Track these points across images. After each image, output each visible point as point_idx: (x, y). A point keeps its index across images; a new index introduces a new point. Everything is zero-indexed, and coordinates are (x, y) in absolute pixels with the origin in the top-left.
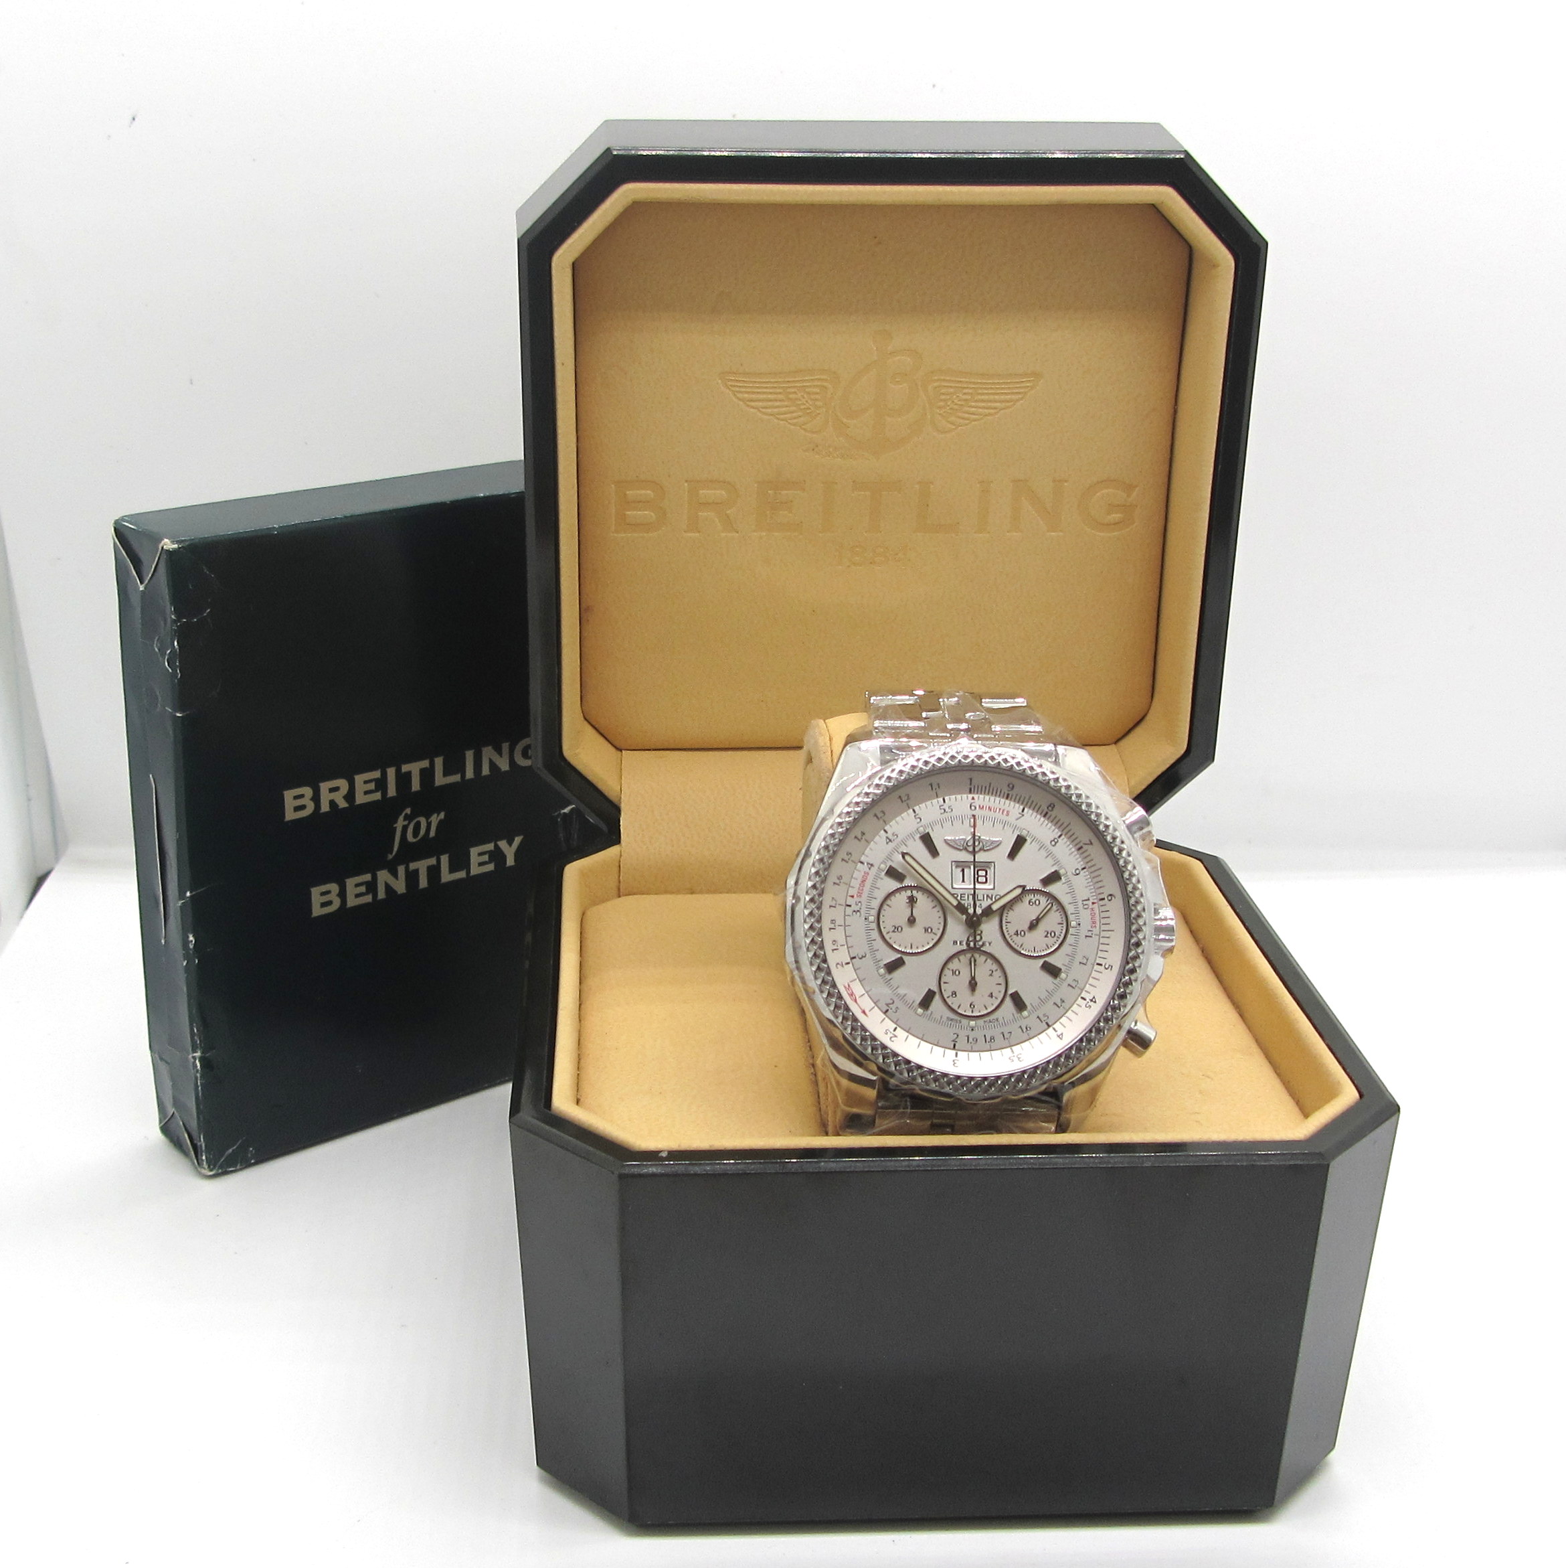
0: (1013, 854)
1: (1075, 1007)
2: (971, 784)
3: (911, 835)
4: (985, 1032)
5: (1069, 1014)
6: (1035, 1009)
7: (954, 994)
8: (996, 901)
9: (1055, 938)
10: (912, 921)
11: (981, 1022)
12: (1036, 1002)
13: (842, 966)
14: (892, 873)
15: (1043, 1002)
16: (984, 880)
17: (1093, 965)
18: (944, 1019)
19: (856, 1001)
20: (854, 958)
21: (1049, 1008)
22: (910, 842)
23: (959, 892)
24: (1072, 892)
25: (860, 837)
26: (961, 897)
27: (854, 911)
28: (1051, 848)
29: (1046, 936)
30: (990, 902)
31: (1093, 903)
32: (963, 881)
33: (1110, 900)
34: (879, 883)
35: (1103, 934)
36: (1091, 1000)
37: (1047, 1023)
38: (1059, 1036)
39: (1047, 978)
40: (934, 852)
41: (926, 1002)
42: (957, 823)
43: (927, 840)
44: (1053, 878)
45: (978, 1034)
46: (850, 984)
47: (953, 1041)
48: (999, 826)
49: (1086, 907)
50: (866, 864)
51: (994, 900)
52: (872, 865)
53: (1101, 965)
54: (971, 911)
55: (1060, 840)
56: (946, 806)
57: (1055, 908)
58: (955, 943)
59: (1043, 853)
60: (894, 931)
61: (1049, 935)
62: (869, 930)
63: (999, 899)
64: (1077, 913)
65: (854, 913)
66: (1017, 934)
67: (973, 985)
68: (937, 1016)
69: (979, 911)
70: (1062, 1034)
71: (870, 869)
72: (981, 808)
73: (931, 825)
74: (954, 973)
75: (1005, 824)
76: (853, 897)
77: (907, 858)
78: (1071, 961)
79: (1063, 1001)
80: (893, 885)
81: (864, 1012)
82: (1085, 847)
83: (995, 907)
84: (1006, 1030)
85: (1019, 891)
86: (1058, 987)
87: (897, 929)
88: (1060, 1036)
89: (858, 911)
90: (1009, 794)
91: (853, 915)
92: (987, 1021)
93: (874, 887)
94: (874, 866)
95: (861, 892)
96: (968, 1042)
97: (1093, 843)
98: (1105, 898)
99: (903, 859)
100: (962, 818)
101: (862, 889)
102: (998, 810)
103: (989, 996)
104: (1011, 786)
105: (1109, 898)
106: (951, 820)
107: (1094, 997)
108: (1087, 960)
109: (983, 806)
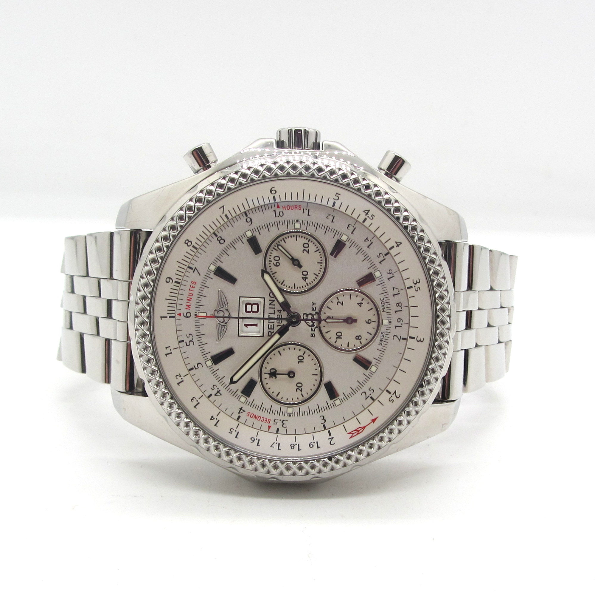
0: (232, 280)
1: (372, 228)
2: (166, 317)
3: (214, 372)
4: (393, 312)
5: (378, 234)
6: (373, 265)
7: (358, 338)
8: (275, 296)
9: (310, 243)
10: (291, 374)
11: (384, 315)
12: (367, 264)
13: (332, 438)
14: (248, 390)
15: (367, 258)
16: (256, 306)
17: (334, 209)
18: (380, 347)
19: (364, 428)
20: (324, 426)
21: (373, 252)
22: (220, 374)
23: (266, 330)
24: (268, 226)
25: (215, 421)
26: (271, 329)
27: (282, 426)
28: (226, 244)
29: (308, 252)
31: (278, 207)
32: (256, 325)
33: (276, 192)
34: (258, 403)
35: (306, 199)
36: (367, 214)
37: (386, 255)
38: (398, 246)
39: (345, 251)
40: (230, 352)
41: (364, 364)
42: (202, 330)
43: (218, 359)
44: (253, 243)
45: (394, 317)
46: (348, 431)
47: (399, 340)
48: (206, 292)
49: (281, 214)
50: (240, 415)
51: (274, 299)
52: (241, 409)
53: (334, 203)
54: (285, 323)
55: (219, 235)
56: (187, 340)
57: (282, 243)
58: (312, 336)
59: (231, 251)
60: (301, 391)
61: (307, 249)
62: (300, 413)
63: (273, 294)
64: (287, 223)
65: (284, 426)
66: (305, 279)
67: (350, 320)
68: (377, 354)
69: (284, 315)
70: (396, 242)
71: (244, 411)
72: (188, 307)
73: (204, 354)
74: (339, 337)
75: (204, 286)
76: (269, 427)
77: (235, 379)
78: (331, 230)
79: (367, 239)
80: (258, 390)
81: (374, 420)
82: (226, 212)
83: (281, 299)
84: (391, 292)
85: (267, 277)
86: (353, 243)
87: (299, 387)
88: (398, 244)
89: (282, 422)
90: (176, 282)
91: (286, 427)
92: (383, 309)
93: (261, 408)
94: (242, 408)
95: (265, 419)
96: (401, 327)
97: (222, 206)
98: (274, 195)
99: (236, 382)
100: (198, 326)
101: (263, 418)
102: (191, 292)
103: (361, 306)
104: (168, 280)
105: (273, 192)
106: (199, 335)
107: (364, 211)
108: (330, 215)
109: (187, 305)
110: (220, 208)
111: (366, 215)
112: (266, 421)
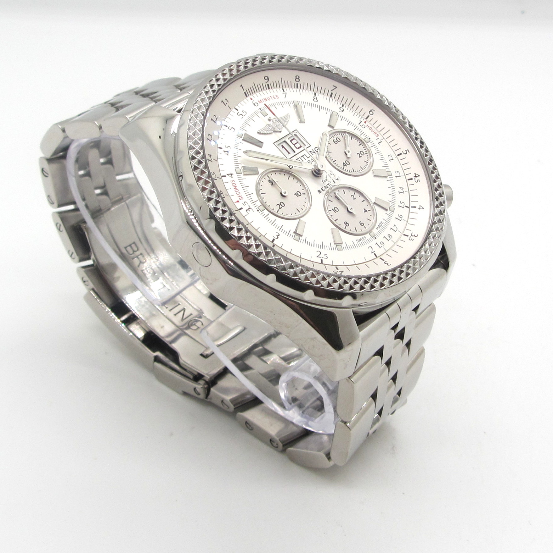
0: (302, 120)
1: (411, 188)
2: (243, 90)
4: (383, 235)
5: (412, 193)
7: (346, 223)
9: (365, 154)
12: (390, 198)
15: (393, 195)
17: (397, 157)
18: (356, 243)
20: (274, 240)
21: (399, 197)
22: (241, 146)
24: (350, 123)
25: (210, 159)
27: (247, 210)
28: (316, 104)
30: (315, 155)
31: (365, 122)
32: (289, 153)
33: (373, 114)
34: (246, 183)
35: (385, 136)
36: (416, 177)
37: (406, 206)
40: (259, 144)
42: (256, 118)
43: (248, 139)
45: (381, 239)
47: (372, 253)
48: (279, 107)
49: (363, 126)
50: (227, 176)
52: (231, 174)
53: (401, 154)
55: (317, 96)
56: (240, 112)
58: (319, 191)
59: (316, 109)
60: (280, 208)
61: (361, 155)
62: (266, 217)
64: (363, 133)
65: (248, 211)
66: (345, 165)
67: (350, 211)
68: (350, 244)
70: (421, 206)
71: (232, 177)
73: (243, 129)
74: (335, 211)
75: (281, 104)
76: (238, 201)
78: (386, 162)
79: (402, 188)
82: (334, 92)
86: (392, 181)
87: (281, 205)
88: (421, 208)
89: (249, 208)
90: (268, 85)
91: (248, 213)
92: (378, 227)
93: (245, 187)
94: (233, 174)
95: (240, 195)
96: (380, 248)
97: (336, 86)
98: (369, 115)
100: (255, 114)
101: (239, 193)
102: (270, 98)
103: (365, 212)
104: (266, 78)
105: (371, 113)
106: (250, 118)
107: (415, 174)
108: (391, 156)
109: (261, 100)
110: (334, 86)
111: (414, 177)
112: (240, 196)
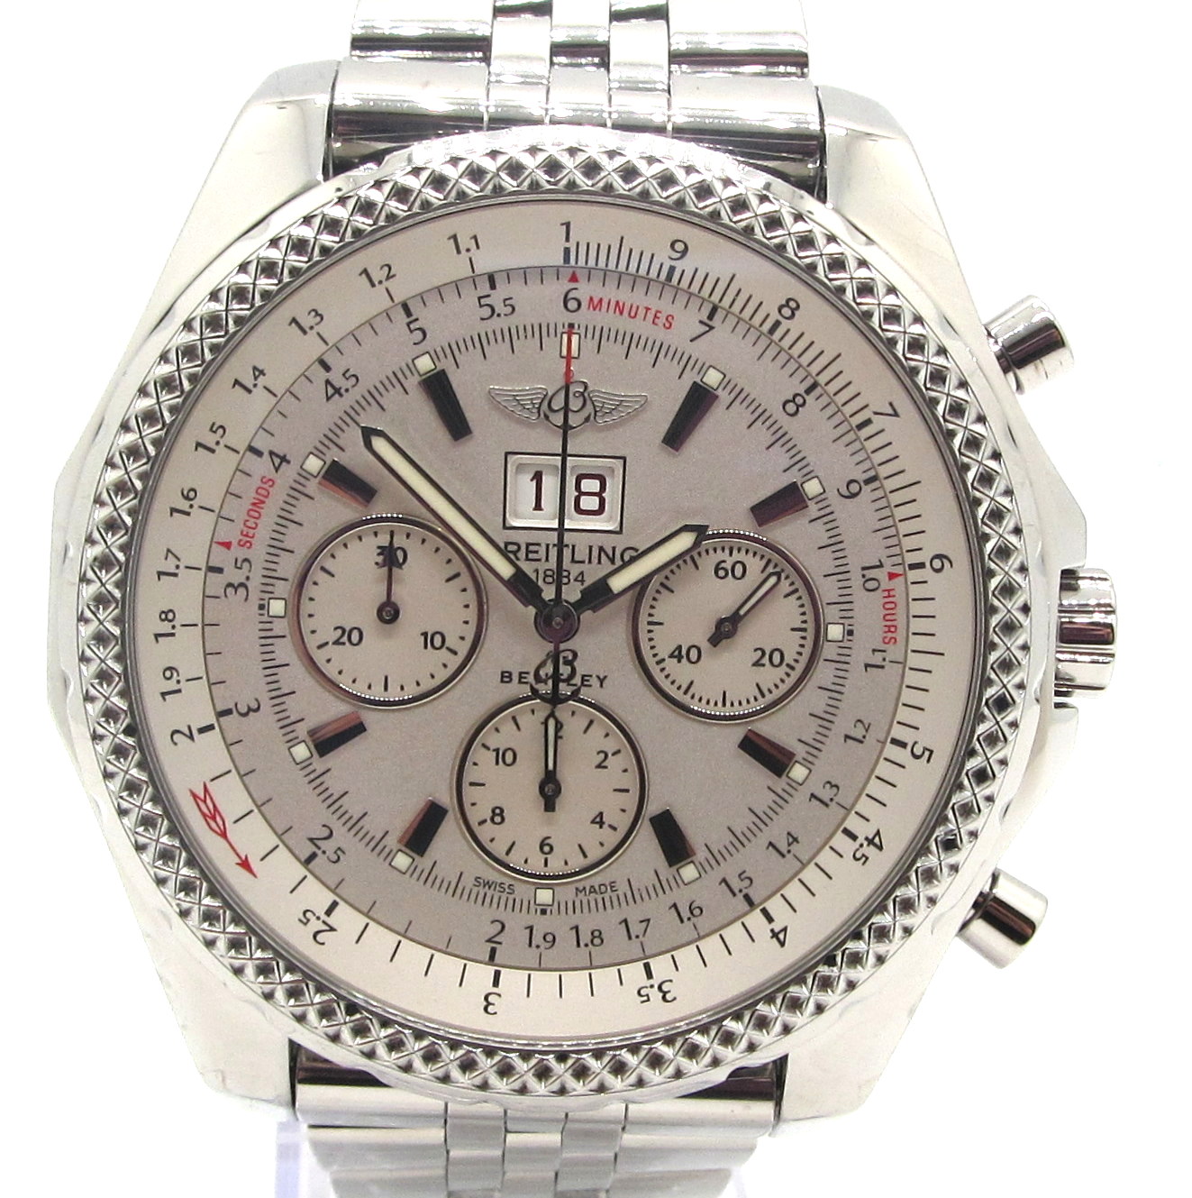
0: (676, 437)
1: (826, 858)
2: (567, 239)
3: (397, 379)
4: (575, 919)
5: (811, 874)
6: (716, 858)
7: (498, 814)
8: (625, 565)
9: (784, 668)
10: (389, 613)
11: (567, 893)
12: (719, 839)
13: (191, 737)
14: (338, 476)
15: (739, 840)
16: (596, 507)
17: (884, 743)
18: (468, 881)
19: (224, 835)
20: (228, 712)
21: (754, 858)
22: (392, 398)
23: (523, 538)
24: (835, 544)
25: (249, 383)
26: (528, 552)
27: (230, 585)
28: (784, 420)
29: (757, 664)
30: (607, 567)
31: (892, 576)
32: (538, 507)
33: (938, 571)
34: (303, 510)
35: (914, 660)
36: (870, 842)
37: (747, 897)
38: (775, 935)
39: (756, 775)
40: (457, 425)
41: (421, 835)
42: (527, 346)
43: (439, 389)
44: (786, 502)
45: (558, 924)
46: (211, 787)
47: (489, 941)
48: (641, 357)
49: (871, 585)
50: (266, 454)
51: (618, 563)
52: (284, 459)
53: (904, 745)
54: (548, 593)
55: (810, 399)
56: (496, 298)
57: (785, 586)
58: (506, 677)
59: (762, 434)
60: (337, 642)
61: (766, 660)
62: (268, 637)
63: (633, 560)
64: (845, 603)
65: (230, 590)
66: (677, 654)
67: (550, 790)
68: (447, 871)
69: (572, 593)
70: (785, 929)
71: (277, 470)
72: (596, 304)
73: (452, 351)
74: (500, 756)
75: (660, 351)
76: (227, 545)
77: (379, 444)
78: (823, 734)
79: (795, 840)
80: (338, 509)
81: (245, 864)
82: (879, 422)
83: (618, 583)
84: (634, 914)
85: (686, 540)
86: (782, 799)
87: (349, 636)
88: (779, 936)
89: (242, 585)
90: (672, 269)
91: (226, 596)
92: (584, 888)
93: (286, 519)
94: (288, 462)
95: (251, 532)
96: (530, 945)
97: (899, 411)
98: (928, 564)
99: (368, 445)
100: (540, 332)
101: (254, 526)
102: (642, 312)
103: (593, 822)
104: (679, 247)
105: (937, 564)
106: (510, 337)
107: (878, 833)
108: (867, 731)
109: (601, 300)
110: (891, 404)
111: (867, 839)
112: (247, 536)
